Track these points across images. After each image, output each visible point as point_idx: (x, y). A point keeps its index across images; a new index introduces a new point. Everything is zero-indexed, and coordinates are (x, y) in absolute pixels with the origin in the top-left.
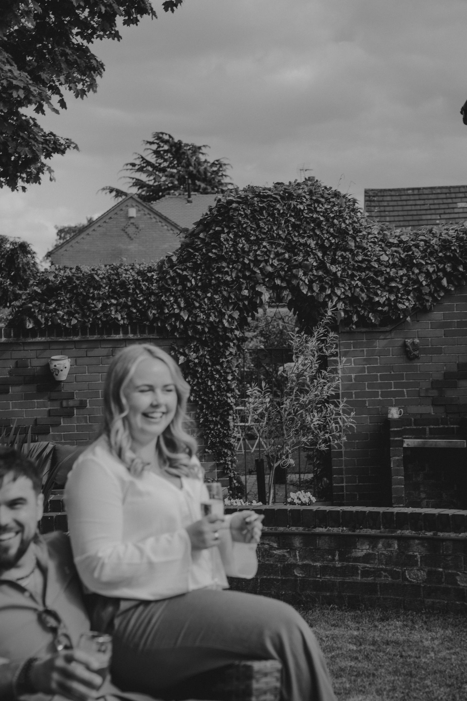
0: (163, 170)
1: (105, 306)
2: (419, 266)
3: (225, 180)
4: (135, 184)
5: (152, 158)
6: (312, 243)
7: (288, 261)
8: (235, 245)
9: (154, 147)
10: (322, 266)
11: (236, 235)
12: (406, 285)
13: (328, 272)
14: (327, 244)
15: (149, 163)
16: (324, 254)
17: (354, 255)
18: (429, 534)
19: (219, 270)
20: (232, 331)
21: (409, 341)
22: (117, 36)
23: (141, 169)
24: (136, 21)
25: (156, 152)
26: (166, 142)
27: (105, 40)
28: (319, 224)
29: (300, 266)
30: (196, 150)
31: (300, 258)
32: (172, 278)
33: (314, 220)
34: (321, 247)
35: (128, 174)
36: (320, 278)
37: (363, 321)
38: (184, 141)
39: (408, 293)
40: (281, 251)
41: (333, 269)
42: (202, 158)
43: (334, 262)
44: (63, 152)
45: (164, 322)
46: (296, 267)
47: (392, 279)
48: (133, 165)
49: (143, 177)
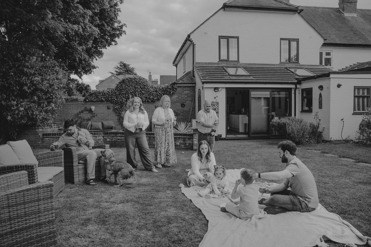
0: (122, 69)
1: (101, 98)
2: (158, 92)
3: (134, 71)
4: (116, 72)
5: (119, 67)
6: (139, 87)
7: (135, 90)
8: (125, 87)
9: (120, 64)
10: (141, 91)
11: (125, 85)
12: (156, 95)
13: (142, 92)
14: (142, 87)
15: (118, 67)
16: (141, 89)
17: (146, 90)
18: (149, 136)
19: (122, 91)
20: (124, 102)
21: (156, 105)
22: (106, 48)
23: (117, 69)
24: (110, 46)
25: (120, 65)
26: (122, 63)
27: (104, 49)
28: (140, 84)
29: (137, 91)
30: (128, 65)
31: (137, 90)
32: (114, 93)
33: (139, 83)
34: (141, 88)
35: (114, 69)
36: (140, 93)
37: (148, 101)
38: (126, 63)
39: (156, 96)
40: (133, 88)
41: (143, 92)
42: (130, 67)
43: (143, 91)
44: (96, 68)
45: (112, 100)
46: (136, 91)
47: (153, 94)
48: (115, 68)
49: (117, 70)
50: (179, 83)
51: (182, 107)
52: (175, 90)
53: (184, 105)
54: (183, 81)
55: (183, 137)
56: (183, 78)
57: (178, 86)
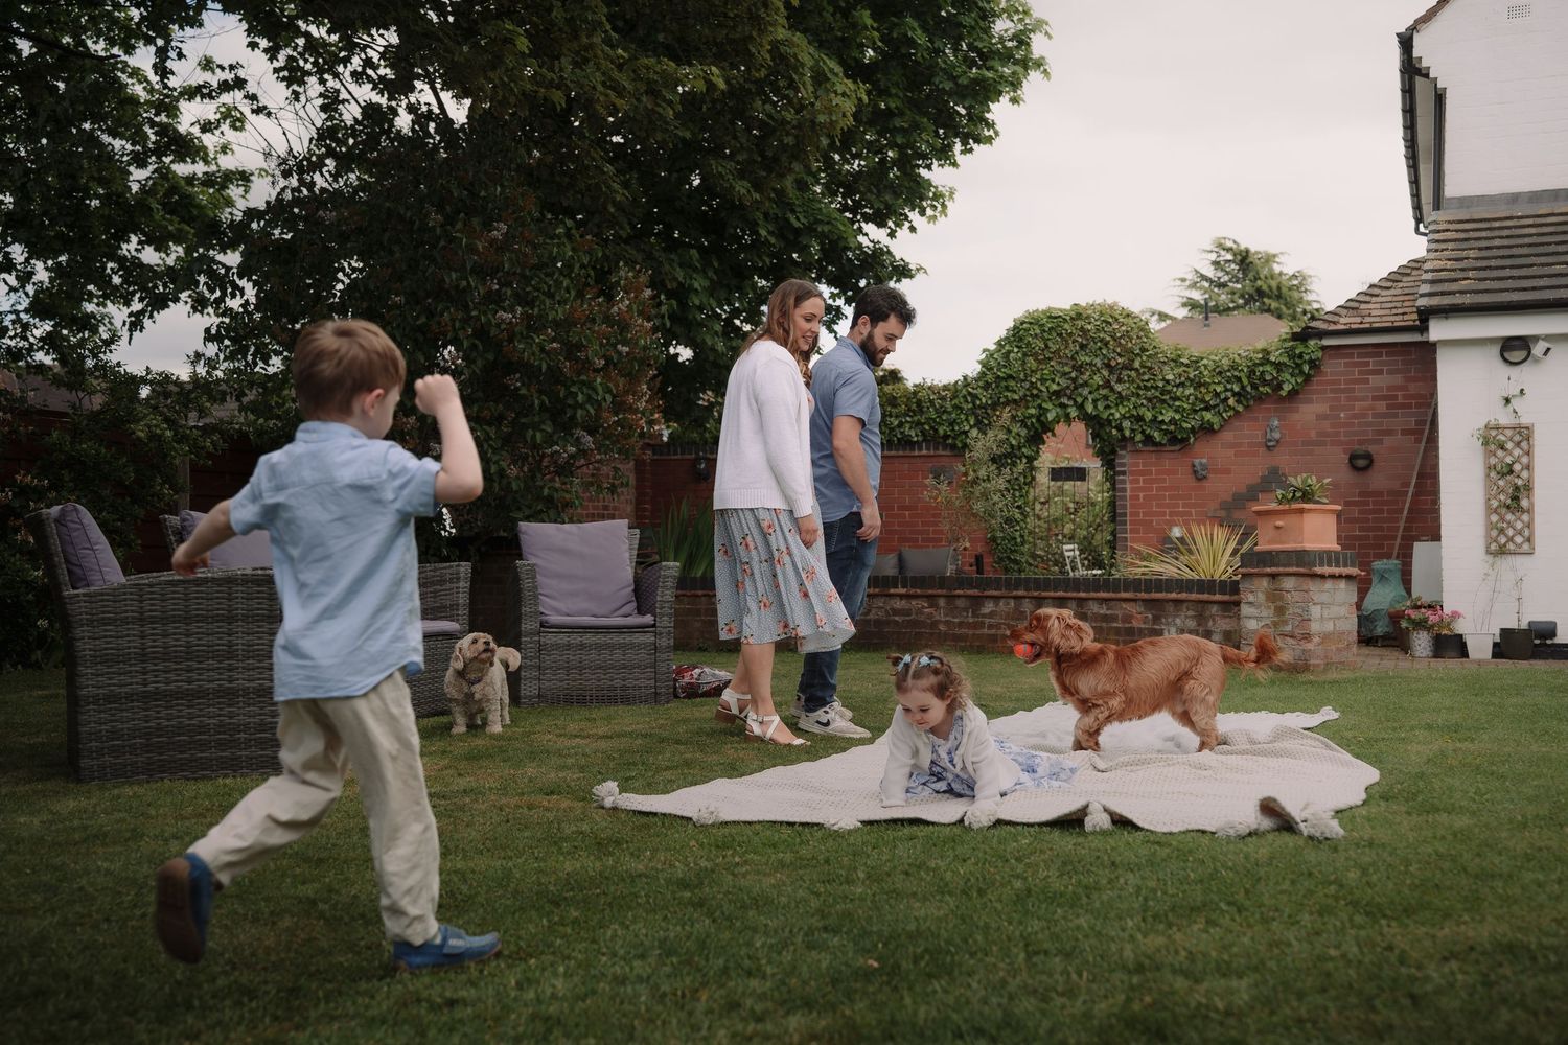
0: (1223, 285)
2: (1206, 385)
4: (1184, 305)
5: (1210, 272)
6: (1098, 362)
7: (1074, 380)
8: (1024, 363)
9: (1213, 257)
10: (1107, 384)
11: (1025, 355)
12: (1193, 404)
13: (1112, 390)
14: (1113, 363)
15: (1204, 278)
16: (1111, 373)
17: (1139, 374)
19: (1007, 388)
20: (1020, 448)
21: (1197, 461)
23: (1194, 286)
25: (1216, 264)
26: (1229, 250)
28: (1106, 344)
29: (1086, 384)
30: (1270, 259)
31: (1085, 377)
32: (964, 397)
33: (1101, 340)
34: (1108, 366)
35: (1177, 291)
36: (1106, 398)
37: (1148, 440)
38: (1253, 249)
39: (1196, 411)
40: (1067, 369)
41: (1119, 388)
42: (1277, 268)
43: (1119, 381)
45: (954, 438)
46: (1082, 385)
47: (1178, 399)
48: (1183, 280)
49: (1197, 295)
50: (1332, 327)
51: (1354, 468)
52: (1306, 368)
53: (1368, 457)
54: (1359, 320)
55: (1194, 596)
56: (1368, 298)
57: (1324, 348)
